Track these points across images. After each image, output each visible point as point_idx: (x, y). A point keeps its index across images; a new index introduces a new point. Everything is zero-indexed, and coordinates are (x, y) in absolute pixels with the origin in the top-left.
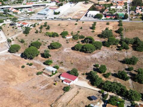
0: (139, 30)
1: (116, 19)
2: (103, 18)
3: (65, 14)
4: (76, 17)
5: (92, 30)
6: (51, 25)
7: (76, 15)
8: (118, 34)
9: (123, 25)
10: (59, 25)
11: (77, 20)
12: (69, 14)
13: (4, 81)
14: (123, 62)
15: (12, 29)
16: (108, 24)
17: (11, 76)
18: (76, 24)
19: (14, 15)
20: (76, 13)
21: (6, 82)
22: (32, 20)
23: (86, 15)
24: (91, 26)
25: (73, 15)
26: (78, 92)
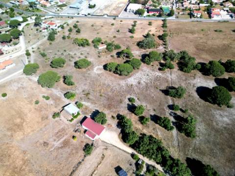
0: (186, 35)
1: (160, 16)
2: (146, 14)
3: (102, 7)
4: (114, 12)
5: (130, 34)
6: (84, 25)
7: (114, 9)
8: (161, 42)
9: (168, 25)
10: (93, 26)
11: (115, 17)
12: (106, 7)
13: (8, 129)
14: (166, 92)
15: (36, 32)
16: (150, 24)
17: (18, 121)
18: (113, 25)
19: (42, 9)
20: (114, 6)
21: (9, 133)
22: (62, 17)
23: (126, 10)
24: (131, 27)
25: (111, 9)
26: (103, 157)
